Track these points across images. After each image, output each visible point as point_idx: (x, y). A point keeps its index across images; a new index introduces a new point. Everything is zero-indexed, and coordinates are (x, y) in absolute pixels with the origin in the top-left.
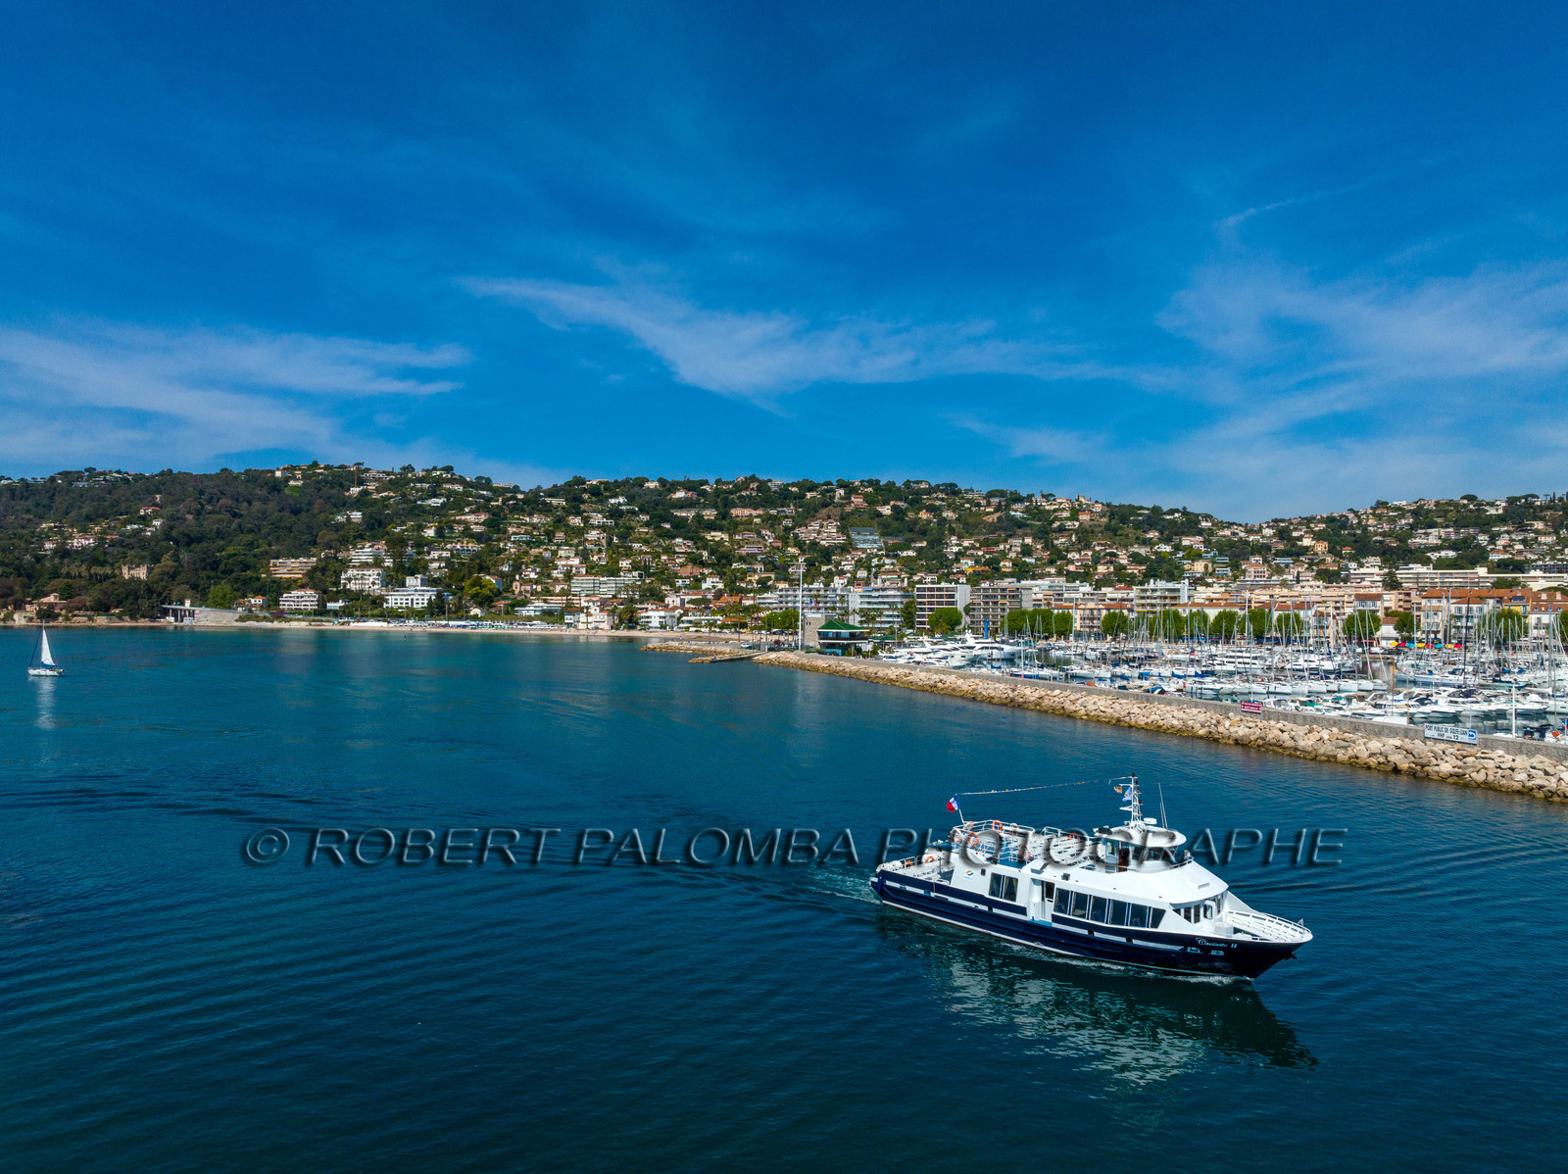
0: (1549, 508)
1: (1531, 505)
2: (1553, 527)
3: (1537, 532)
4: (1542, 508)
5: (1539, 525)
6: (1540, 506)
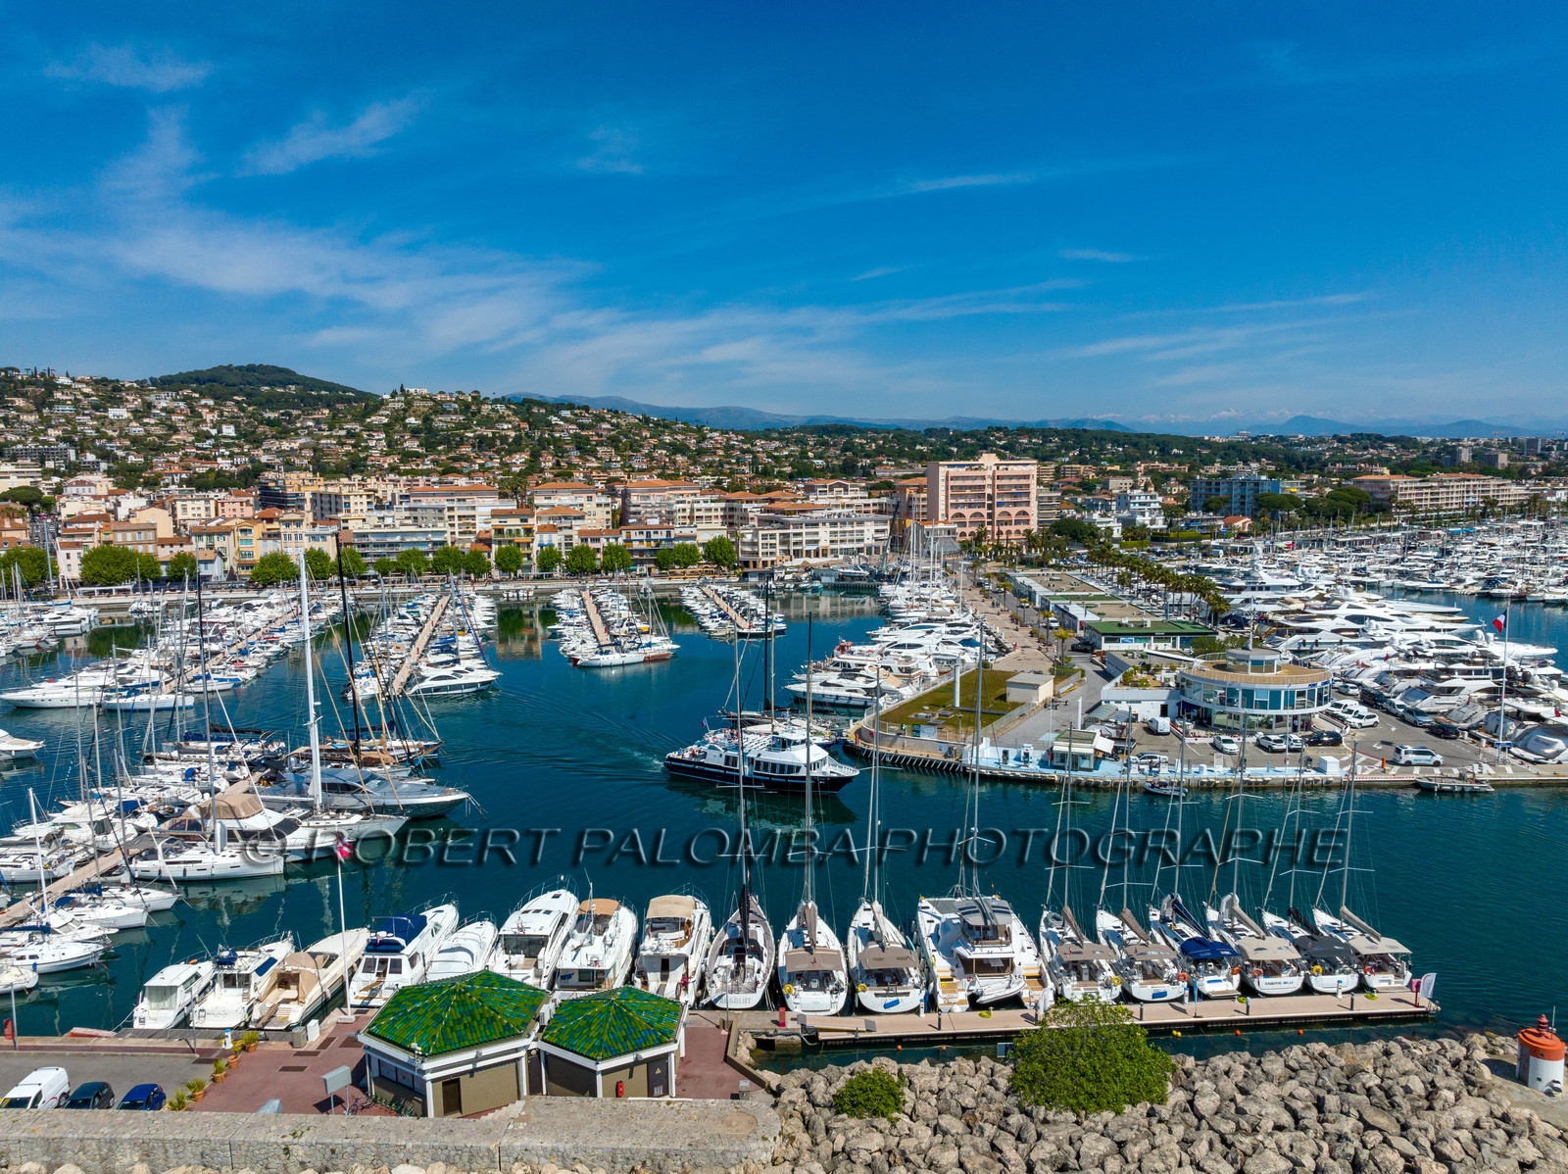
0: (30, 383)
1: (10, 380)
2: (35, 404)
3: (18, 409)
4: (23, 383)
5: (20, 402)
6: (22, 381)
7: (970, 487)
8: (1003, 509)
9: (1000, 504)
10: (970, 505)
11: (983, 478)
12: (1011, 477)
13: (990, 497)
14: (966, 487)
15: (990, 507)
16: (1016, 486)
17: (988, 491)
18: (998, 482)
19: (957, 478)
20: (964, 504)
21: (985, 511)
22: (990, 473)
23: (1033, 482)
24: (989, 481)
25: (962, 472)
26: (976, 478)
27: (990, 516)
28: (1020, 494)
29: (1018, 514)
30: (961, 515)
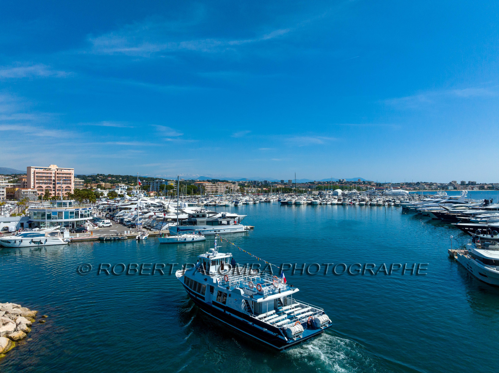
7: (45, 177)
8: (60, 185)
9: (58, 183)
10: (45, 183)
11: (51, 173)
12: (63, 174)
13: (54, 181)
14: (43, 177)
15: (54, 184)
16: (65, 177)
17: (53, 178)
18: (57, 175)
19: (39, 173)
20: (42, 183)
21: (52, 186)
22: (54, 172)
23: (73, 176)
24: (54, 175)
25: (41, 171)
26: (48, 173)
27: (54, 188)
28: (67, 180)
29: (67, 187)
30: (41, 187)
